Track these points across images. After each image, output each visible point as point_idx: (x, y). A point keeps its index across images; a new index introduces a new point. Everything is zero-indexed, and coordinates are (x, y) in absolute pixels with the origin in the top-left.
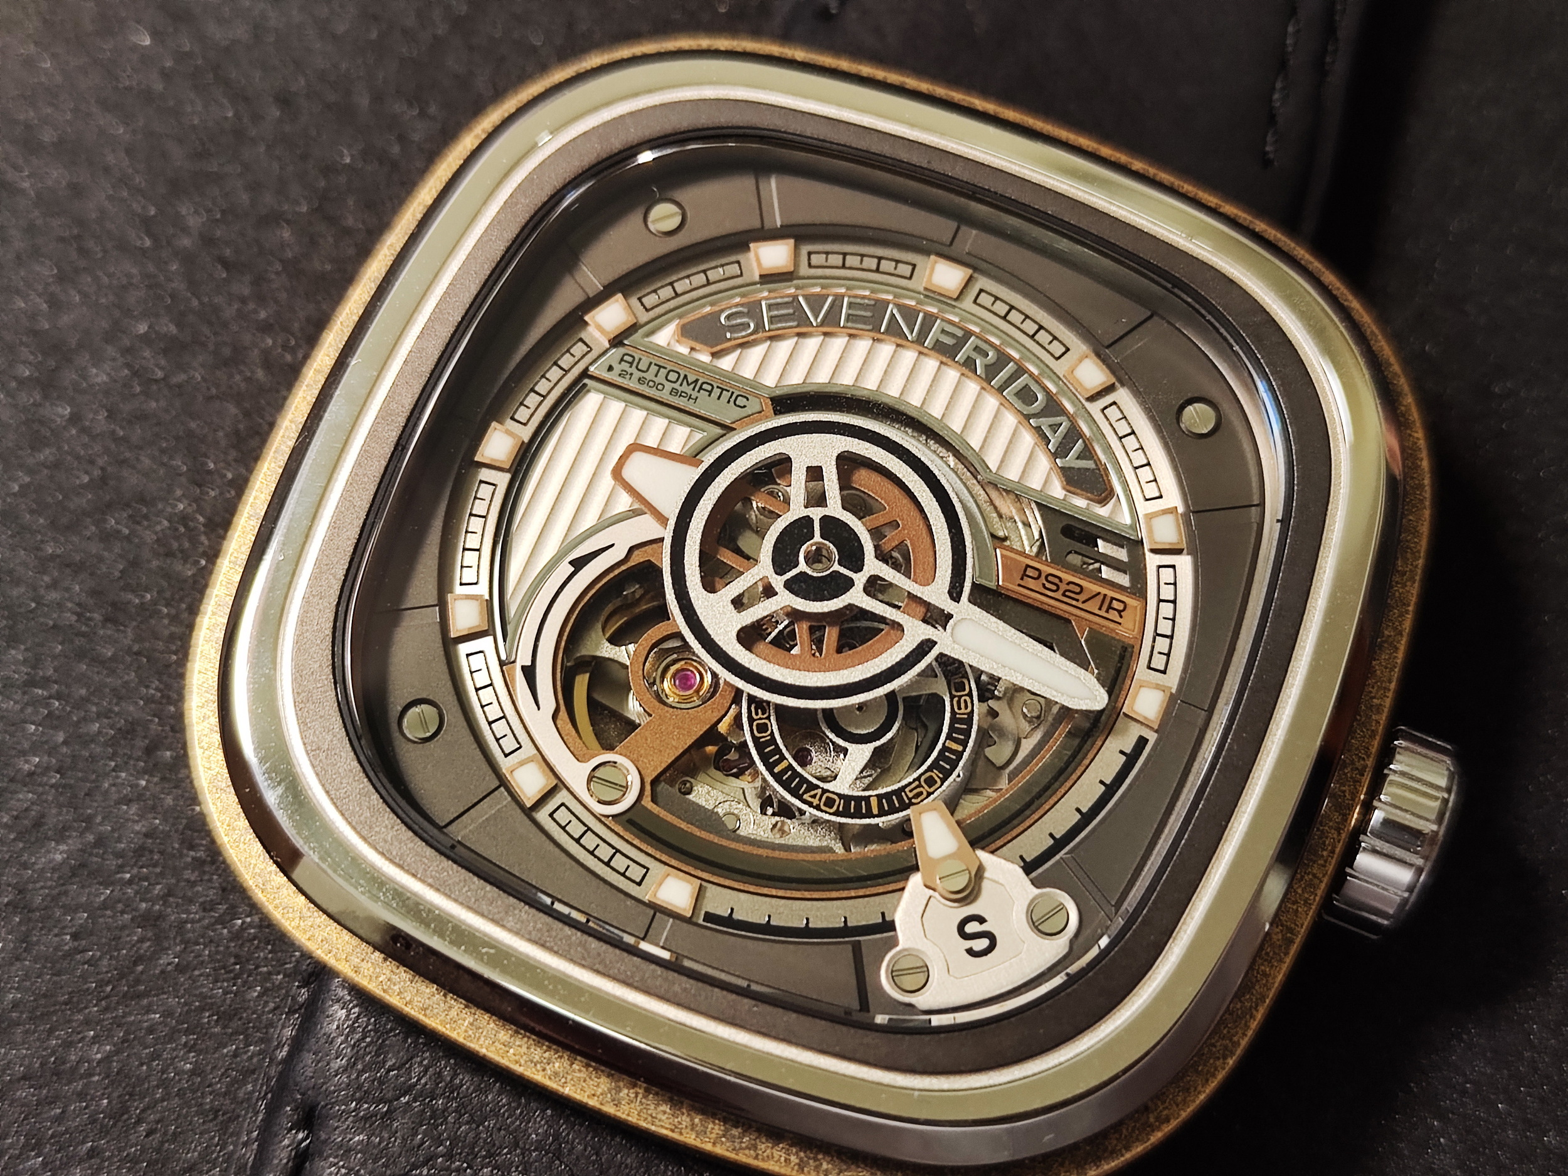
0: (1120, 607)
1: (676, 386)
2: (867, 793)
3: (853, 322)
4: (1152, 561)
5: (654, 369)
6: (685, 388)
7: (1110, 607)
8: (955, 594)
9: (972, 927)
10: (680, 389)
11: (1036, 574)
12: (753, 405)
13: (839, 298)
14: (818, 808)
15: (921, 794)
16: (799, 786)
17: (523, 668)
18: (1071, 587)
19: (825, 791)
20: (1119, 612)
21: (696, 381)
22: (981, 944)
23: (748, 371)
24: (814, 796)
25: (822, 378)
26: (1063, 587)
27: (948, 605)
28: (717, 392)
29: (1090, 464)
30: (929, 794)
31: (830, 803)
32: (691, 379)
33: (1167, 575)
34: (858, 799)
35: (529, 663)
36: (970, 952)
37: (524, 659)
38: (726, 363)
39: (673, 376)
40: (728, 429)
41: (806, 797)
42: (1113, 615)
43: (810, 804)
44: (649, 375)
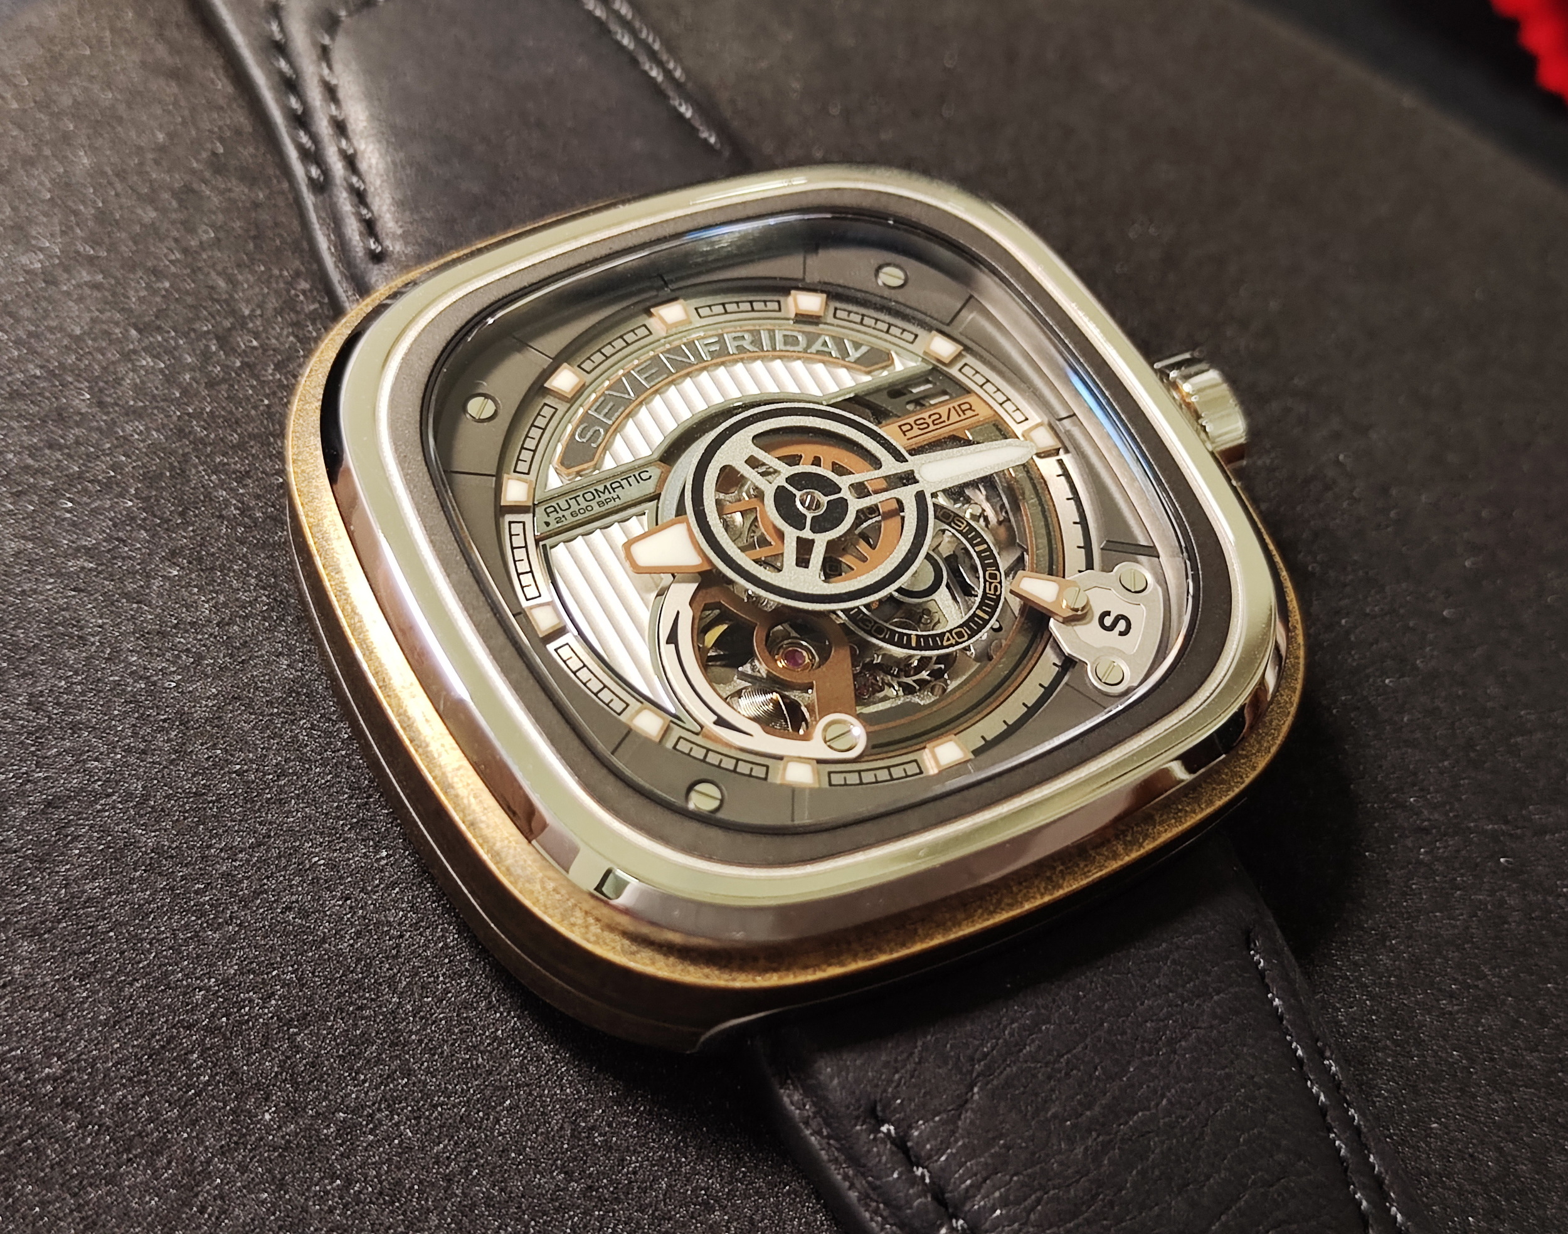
0: (967, 406)
1: (598, 499)
2: (971, 612)
3: (653, 380)
4: (954, 371)
5: (573, 502)
6: (603, 497)
7: (963, 411)
8: (899, 457)
9: (1108, 621)
10: (602, 499)
11: (908, 427)
12: (655, 472)
13: (628, 375)
14: (957, 643)
15: (996, 587)
16: (935, 641)
17: (715, 723)
18: (933, 417)
19: (950, 631)
20: (970, 409)
21: (606, 487)
22: (1122, 626)
23: (626, 458)
24: (948, 639)
25: (672, 426)
26: (930, 421)
27: (902, 468)
28: (624, 483)
29: (864, 349)
30: (1000, 583)
31: (960, 635)
32: (601, 488)
33: (966, 370)
34: (971, 619)
35: (715, 718)
36: (1121, 634)
37: (708, 719)
38: (609, 464)
39: (589, 496)
40: (656, 497)
41: (945, 643)
42: (969, 413)
43: (952, 645)
44: (575, 507)
